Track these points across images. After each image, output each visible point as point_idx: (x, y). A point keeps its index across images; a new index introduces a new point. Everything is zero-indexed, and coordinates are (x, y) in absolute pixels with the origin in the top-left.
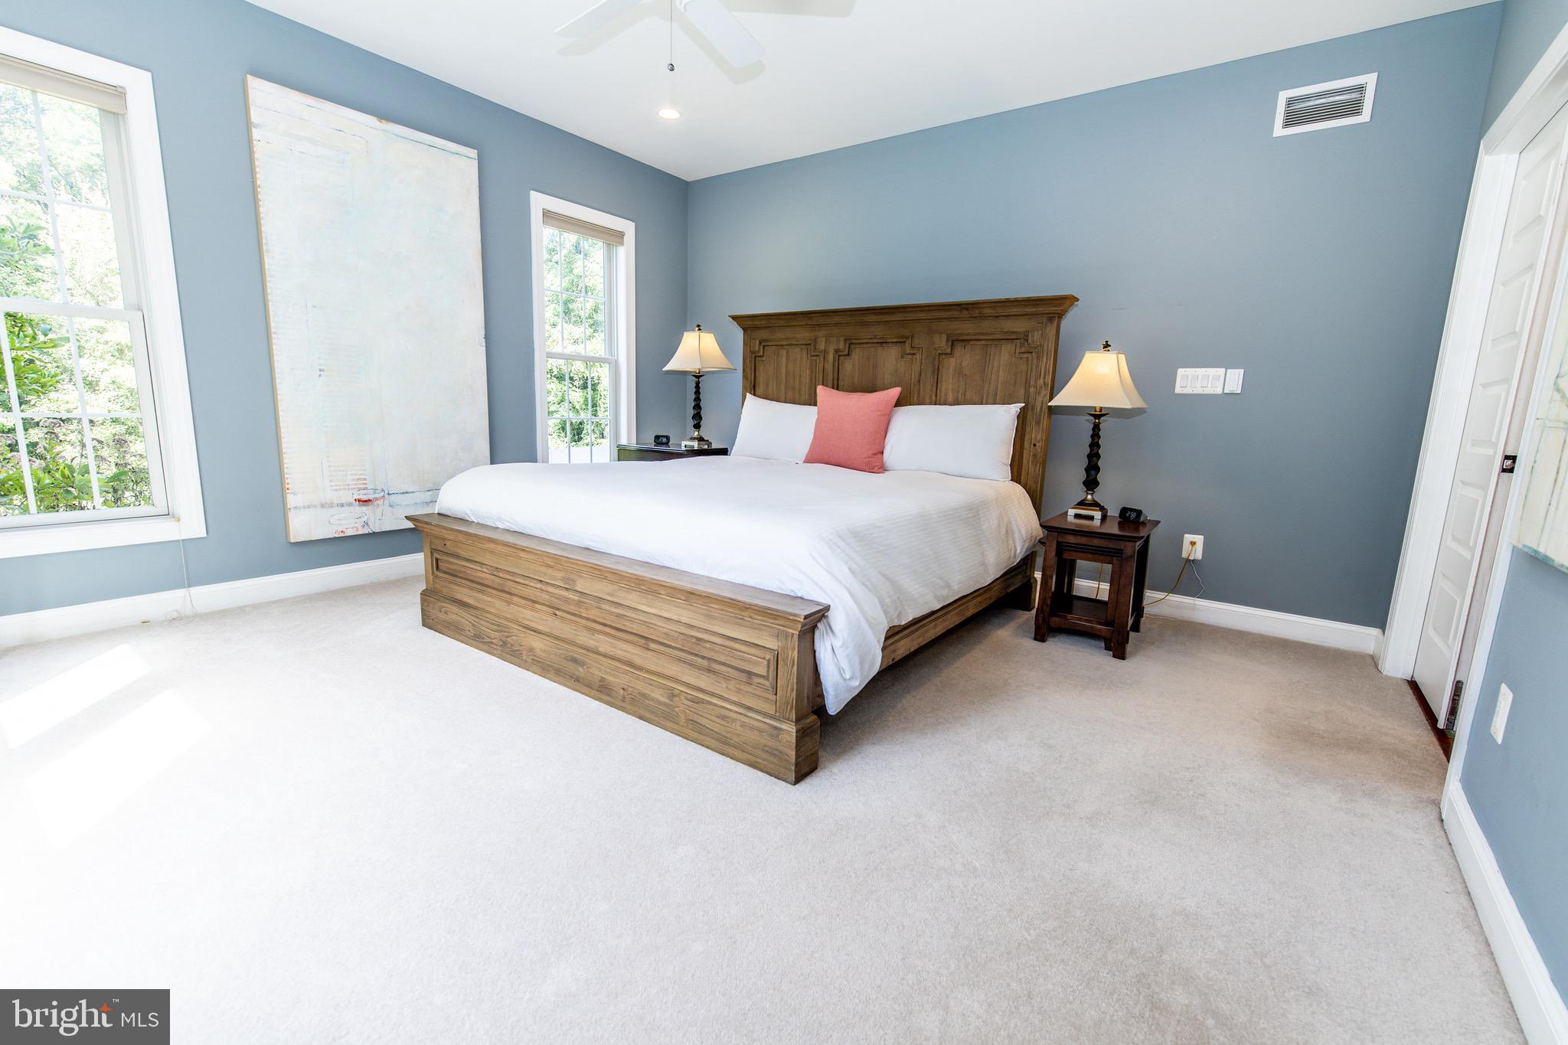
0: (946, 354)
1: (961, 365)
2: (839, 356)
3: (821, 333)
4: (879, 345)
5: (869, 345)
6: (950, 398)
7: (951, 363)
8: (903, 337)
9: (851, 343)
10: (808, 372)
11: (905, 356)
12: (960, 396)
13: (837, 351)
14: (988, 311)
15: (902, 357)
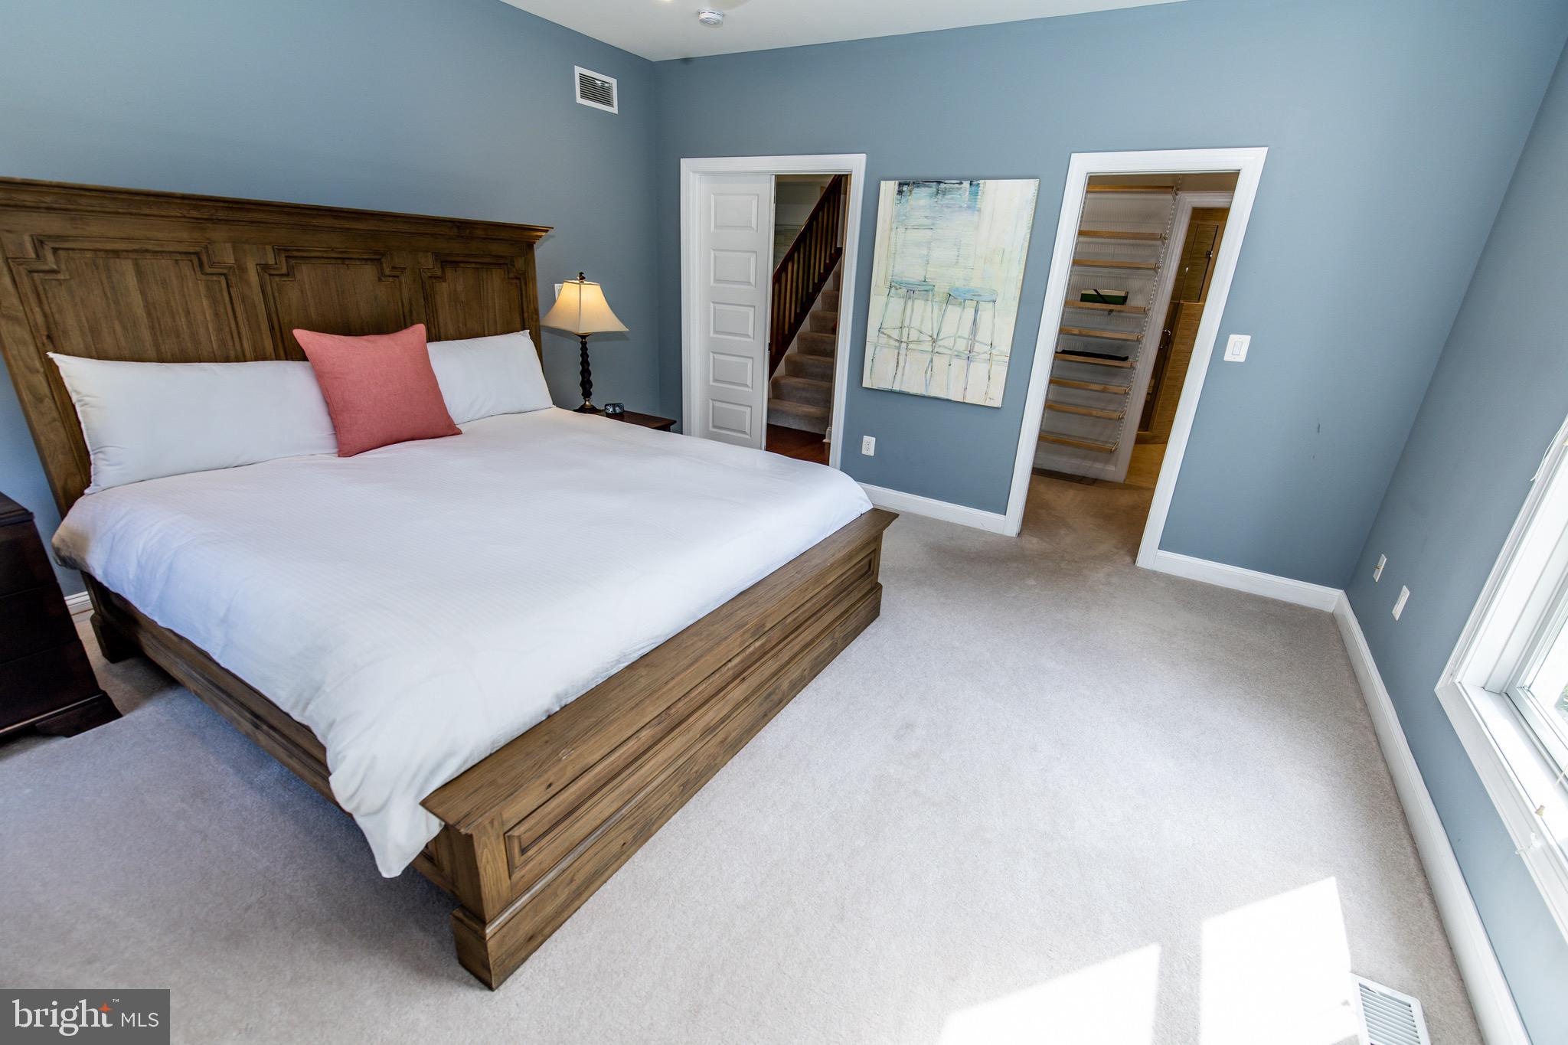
0: (436, 278)
1: (455, 290)
2: (270, 275)
3: (219, 234)
4: (339, 262)
5: (323, 261)
6: (451, 330)
7: (443, 289)
8: (376, 252)
9: (293, 256)
10: (205, 302)
11: (383, 279)
12: (461, 325)
13: (264, 268)
14: (479, 233)
15: (380, 280)
